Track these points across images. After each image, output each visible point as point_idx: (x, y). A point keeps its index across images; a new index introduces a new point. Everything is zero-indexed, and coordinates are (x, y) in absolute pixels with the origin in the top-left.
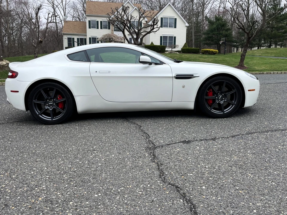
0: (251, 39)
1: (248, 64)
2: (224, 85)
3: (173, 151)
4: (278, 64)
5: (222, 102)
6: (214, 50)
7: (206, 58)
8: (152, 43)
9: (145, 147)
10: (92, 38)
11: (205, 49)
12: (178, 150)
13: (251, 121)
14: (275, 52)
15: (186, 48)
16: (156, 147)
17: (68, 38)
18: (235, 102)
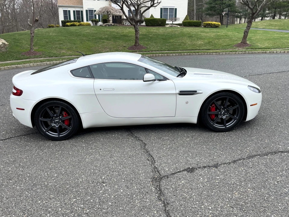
0: (255, 15)
1: (251, 40)
2: (227, 100)
3: (178, 184)
4: (282, 40)
5: (224, 117)
6: (216, 23)
7: (207, 32)
8: (152, 16)
9: (152, 178)
10: (89, 10)
11: (207, 22)
12: (183, 182)
13: (252, 136)
14: (279, 24)
15: (187, 21)
16: (162, 178)
17: (64, 10)
18: (237, 117)
